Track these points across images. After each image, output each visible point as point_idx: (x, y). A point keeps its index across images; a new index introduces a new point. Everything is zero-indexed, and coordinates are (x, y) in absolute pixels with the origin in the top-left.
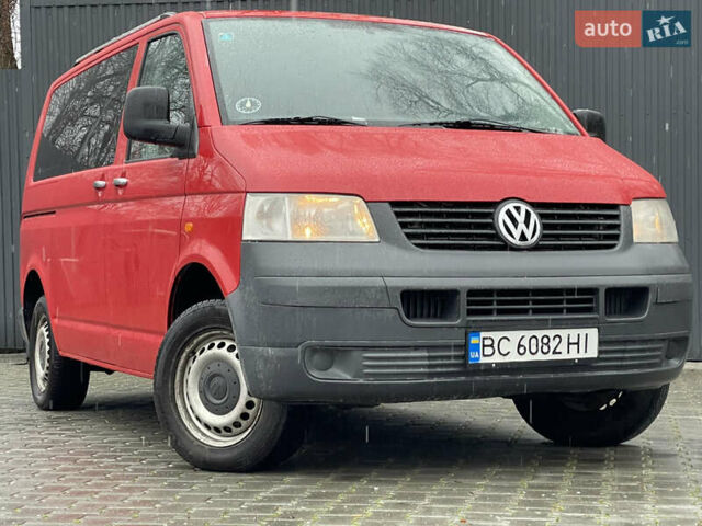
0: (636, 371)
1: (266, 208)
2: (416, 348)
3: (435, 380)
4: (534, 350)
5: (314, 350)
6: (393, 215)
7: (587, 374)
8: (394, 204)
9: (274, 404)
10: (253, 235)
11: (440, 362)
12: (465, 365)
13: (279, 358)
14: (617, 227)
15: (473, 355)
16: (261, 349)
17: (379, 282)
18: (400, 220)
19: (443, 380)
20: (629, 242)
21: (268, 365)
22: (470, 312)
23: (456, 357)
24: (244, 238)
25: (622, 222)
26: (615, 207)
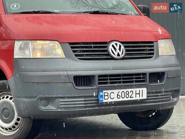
0: (161, 103)
1: (22, 46)
2: (80, 97)
3: (87, 109)
4: (123, 96)
5: (42, 99)
6: (70, 48)
7: (143, 105)
8: (70, 44)
9: (27, 119)
10: (18, 56)
11: (88, 102)
12: (98, 103)
13: (28, 102)
14: (153, 50)
15: (101, 99)
16: (22, 99)
17: (65, 73)
18: (73, 50)
19: (90, 109)
20: (158, 55)
21: (25, 105)
22: (99, 83)
23: (94, 100)
24: (15, 57)
25: (155, 48)
26: (152, 42)
